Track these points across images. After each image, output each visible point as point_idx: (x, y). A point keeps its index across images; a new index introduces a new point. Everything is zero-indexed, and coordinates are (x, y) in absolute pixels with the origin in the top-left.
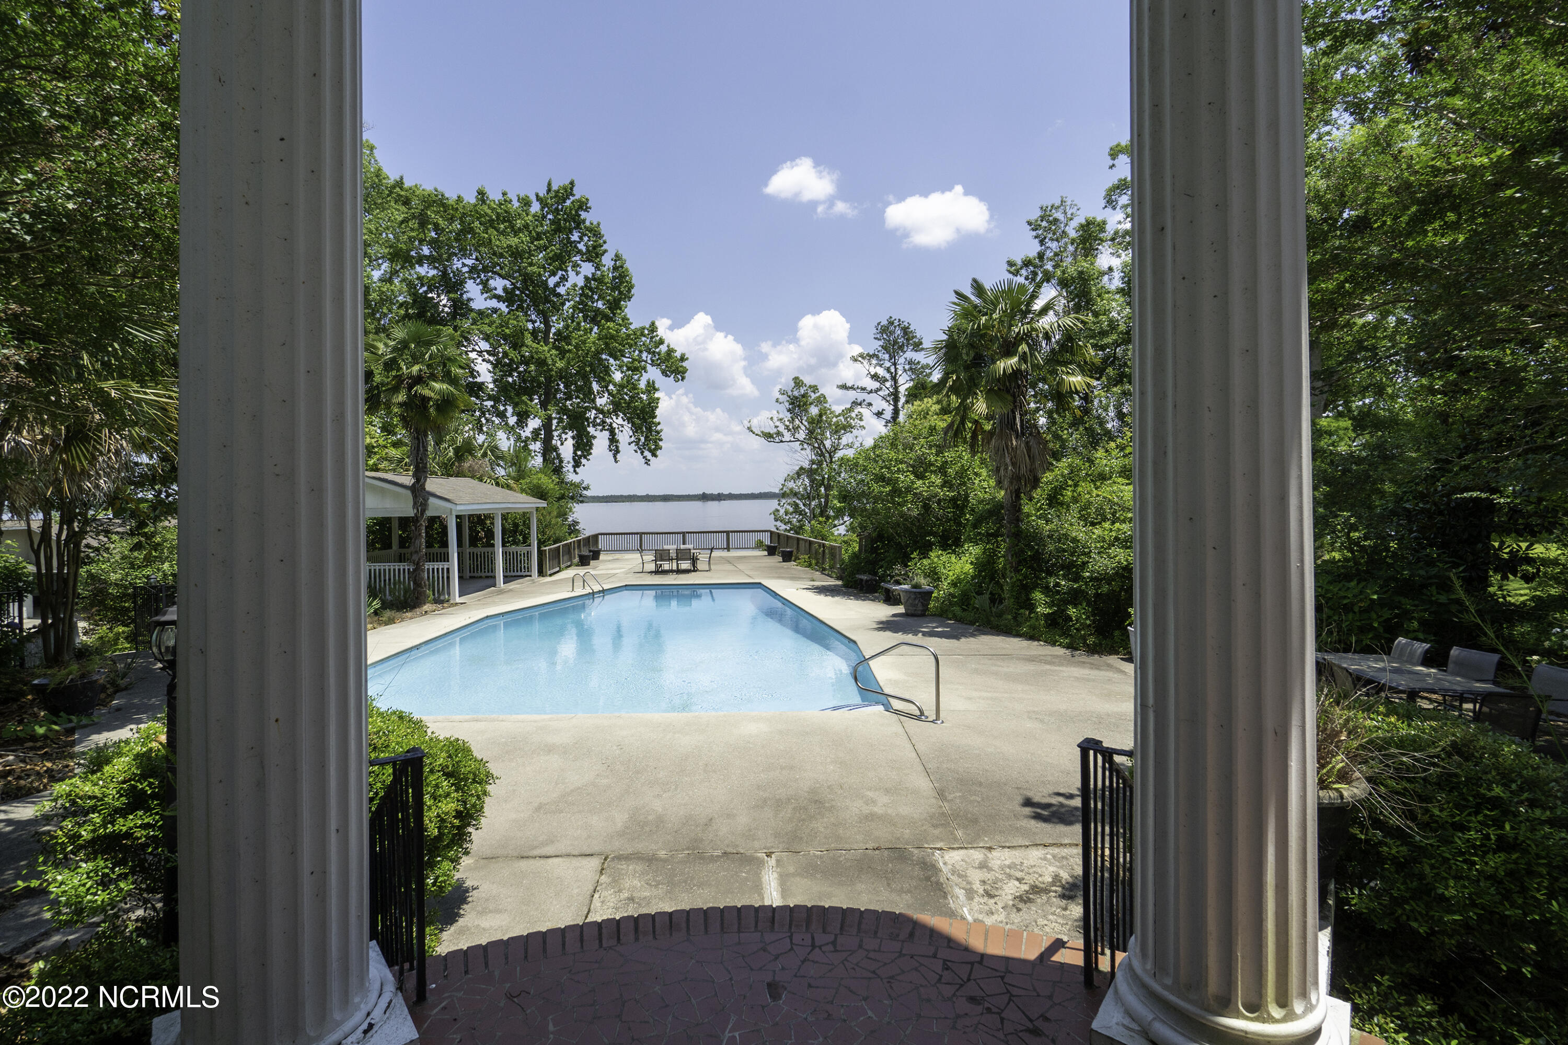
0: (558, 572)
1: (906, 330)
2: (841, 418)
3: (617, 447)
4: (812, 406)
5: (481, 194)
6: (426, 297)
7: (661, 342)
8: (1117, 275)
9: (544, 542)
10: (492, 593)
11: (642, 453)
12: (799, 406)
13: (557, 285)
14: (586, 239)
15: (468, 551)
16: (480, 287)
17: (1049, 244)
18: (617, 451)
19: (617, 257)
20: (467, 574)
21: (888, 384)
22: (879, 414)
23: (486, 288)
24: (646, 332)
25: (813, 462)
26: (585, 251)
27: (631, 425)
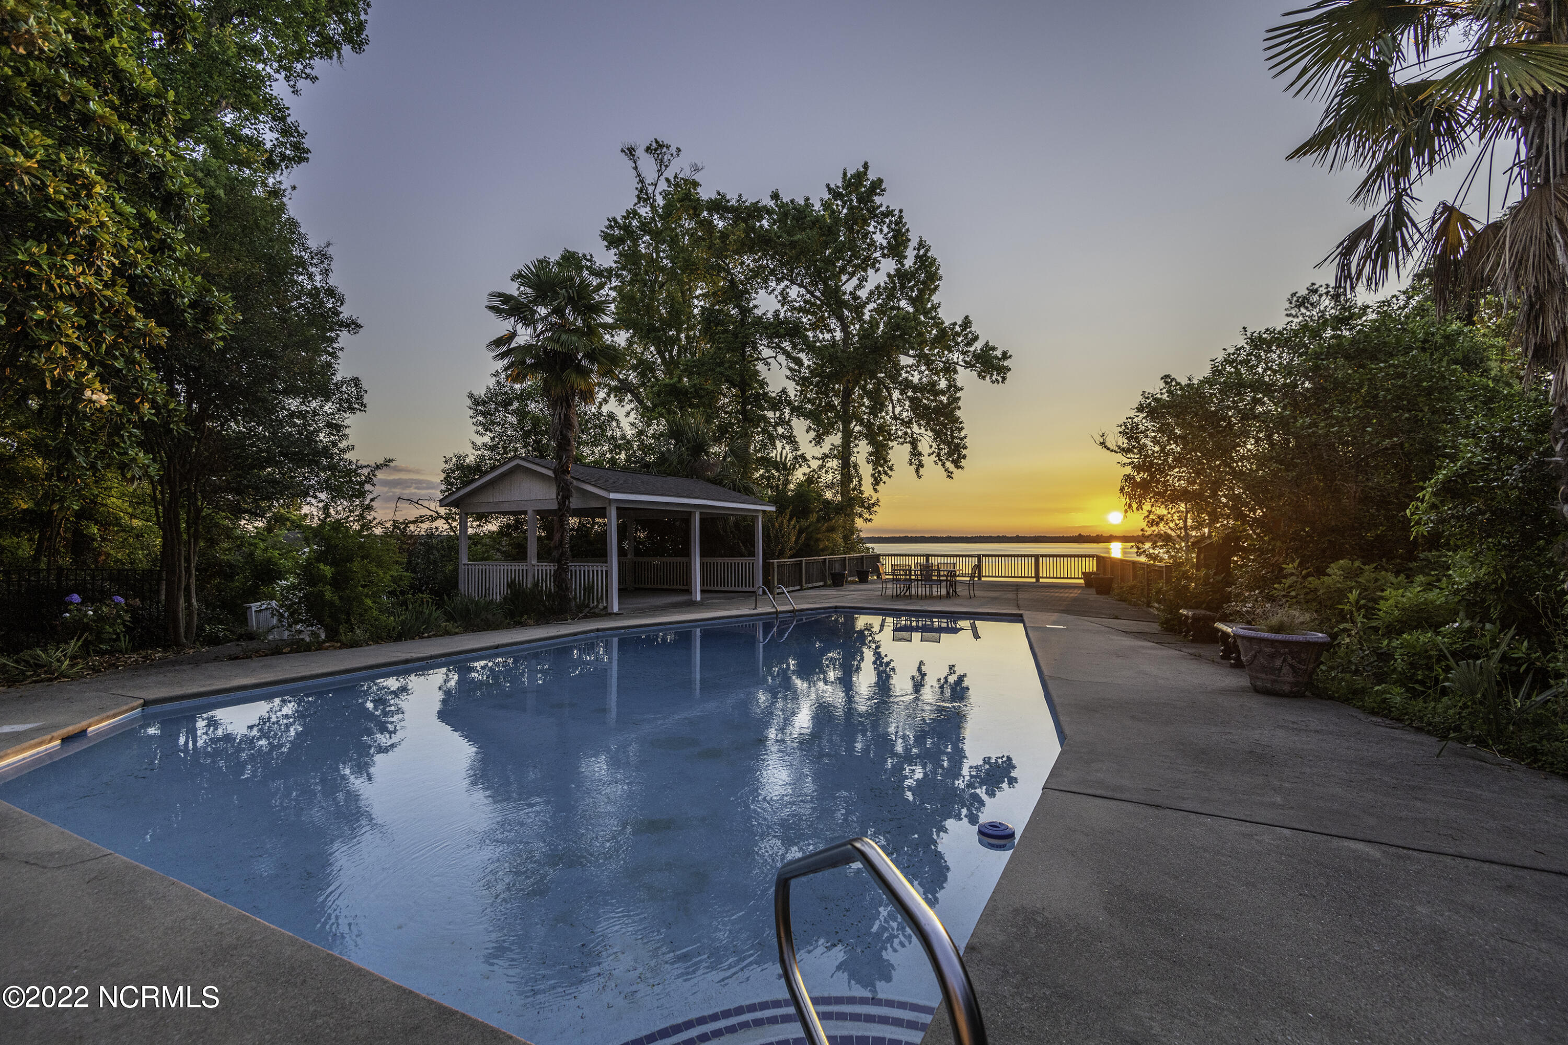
3: (919, 461)
7: (976, 338)
11: (943, 465)
13: (857, 288)
14: (885, 230)
18: (919, 466)
19: (921, 244)
23: (785, 300)
24: (958, 328)
26: (885, 243)
27: (930, 433)
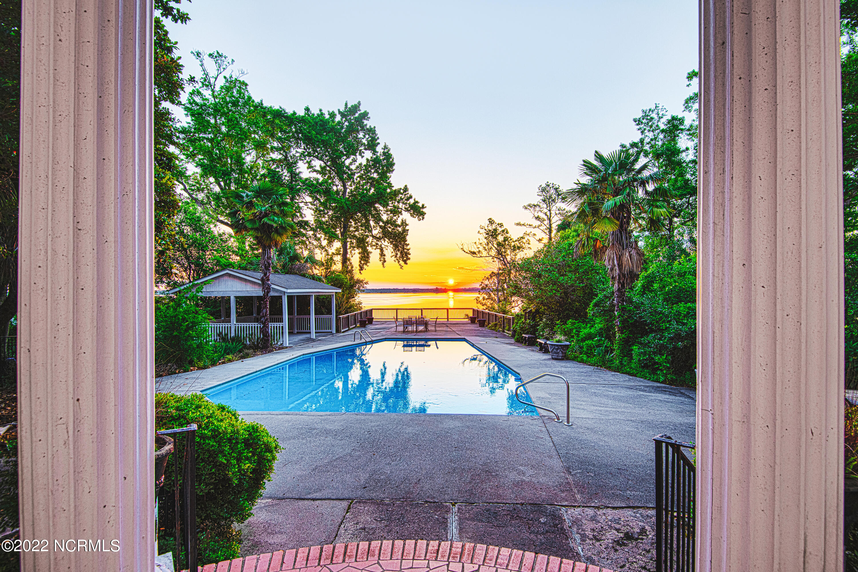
0: (346, 331)
1: (557, 190)
2: (517, 242)
3: (384, 259)
4: (500, 236)
5: (307, 109)
6: (275, 171)
7: (411, 197)
8: (691, 152)
9: (340, 313)
10: (308, 341)
11: (399, 262)
12: (492, 236)
13: (351, 164)
14: (367, 136)
15: (296, 317)
16: (307, 165)
17: (647, 133)
18: (384, 261)
19: (385, 147)
20: (296, 331)
21: (546, 223)
22: (540, 240)
24: (402, 191)
25: (500, 269)
26: (366, 143)
27: (392, 246)
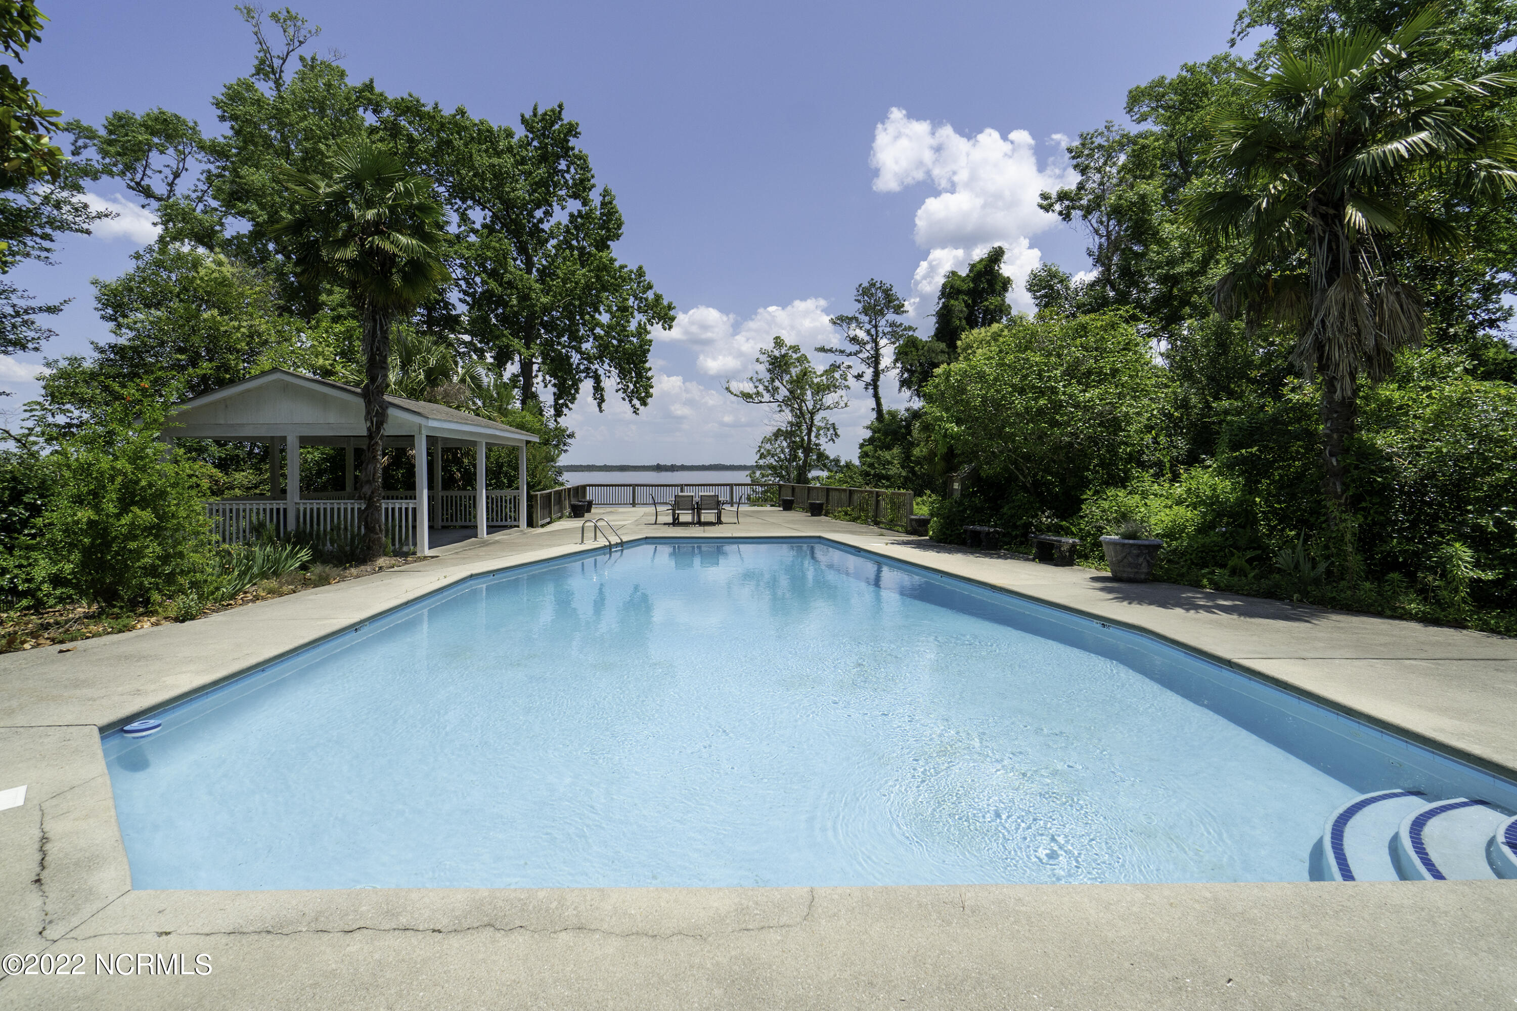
0: (549, 523)
1: (887, 293)
2: (824, 378)
3: (602, 396)
4: (794, 367)
5: (461, 111)
7: (650, 287)
9: (534, 486)
10: (473, 544)
11: (630, 401)
12: (780, 366)
13: (542, 220)
14: (573, 169)
15: (440, 494)
18: (602, 400)
19: (606, 193)
20: (439, 523)
21: (868, 347)
22: (859, 377)
23: (464, 218)
24: (633, 276)
25: (791, 424)
26: (571, 184)
27: (617, 371)
